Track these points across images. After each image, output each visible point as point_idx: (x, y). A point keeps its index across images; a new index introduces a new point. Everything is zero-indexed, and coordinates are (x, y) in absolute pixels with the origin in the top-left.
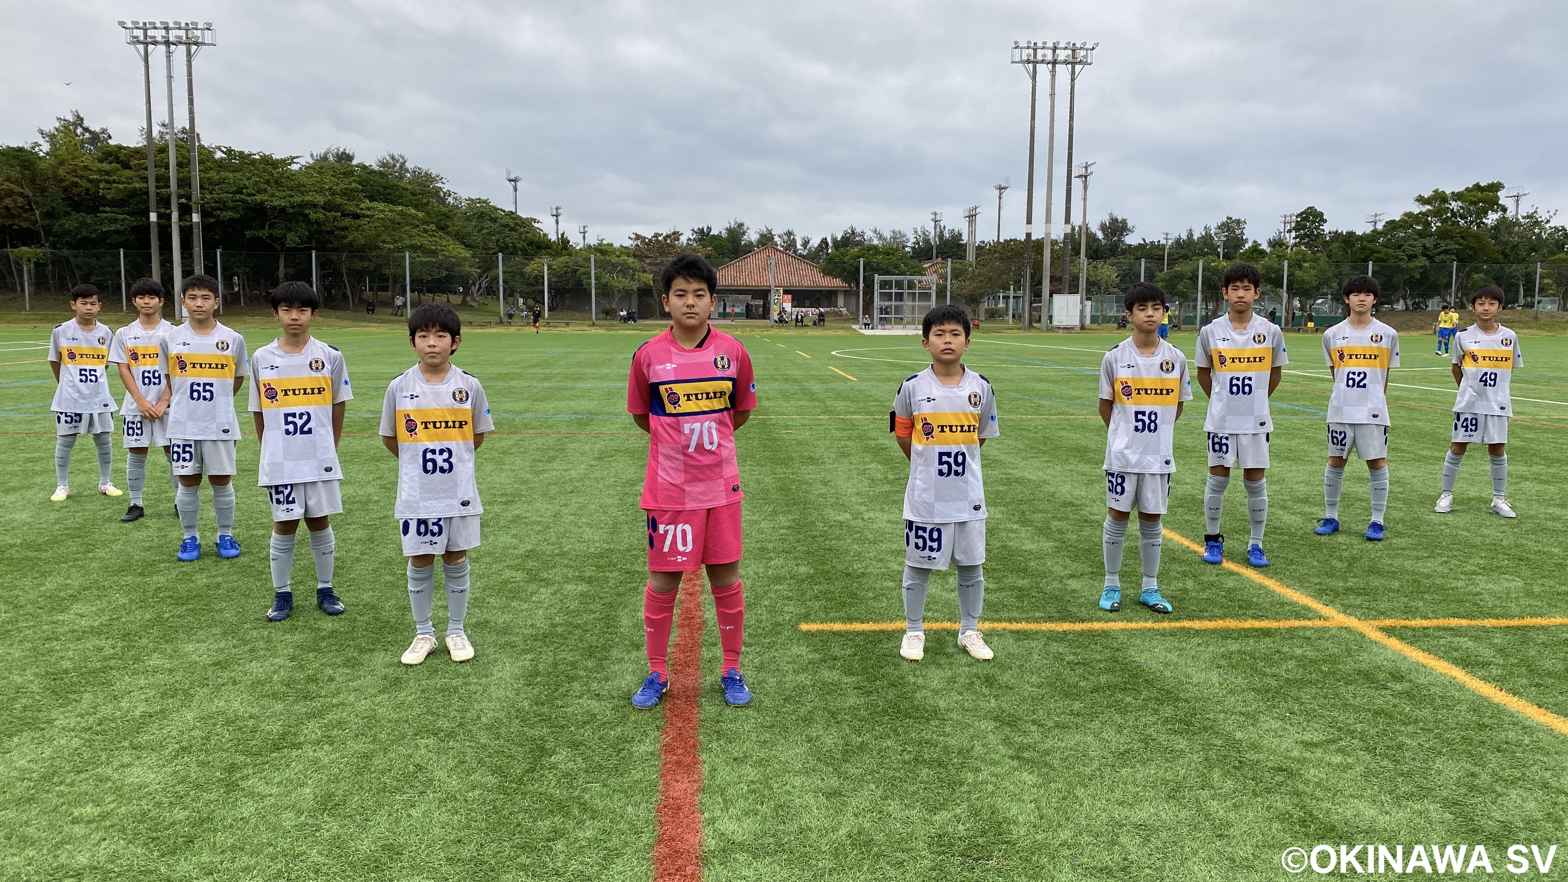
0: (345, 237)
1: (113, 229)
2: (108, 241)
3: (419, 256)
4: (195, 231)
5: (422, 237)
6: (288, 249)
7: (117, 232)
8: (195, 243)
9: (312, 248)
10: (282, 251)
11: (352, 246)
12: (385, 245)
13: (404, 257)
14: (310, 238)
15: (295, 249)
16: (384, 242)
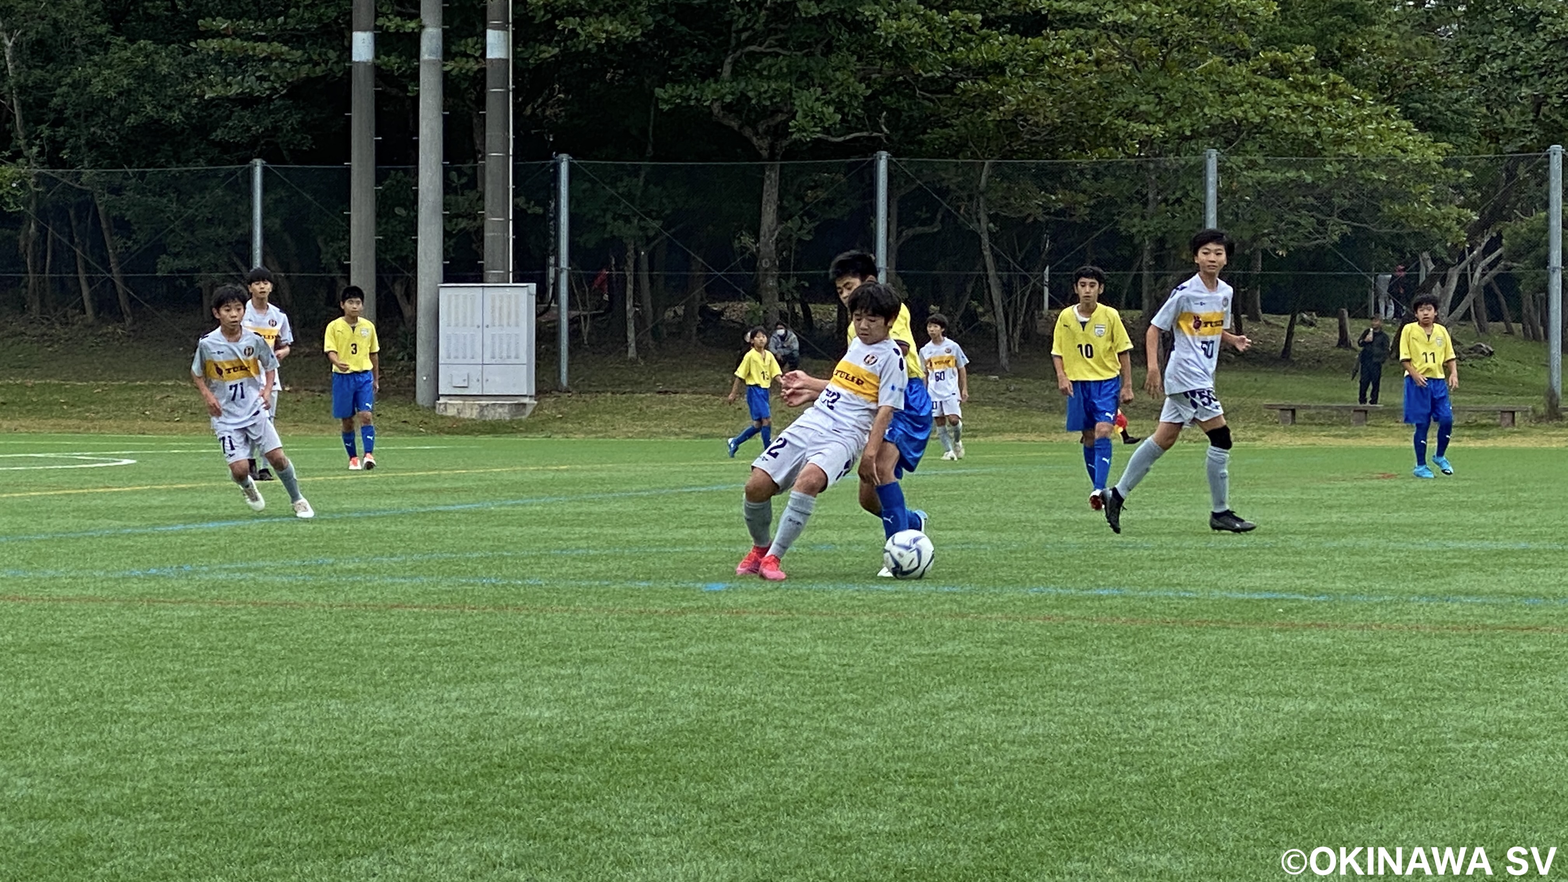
0: (991, 101)
1: (235, 90)
2: (219, 134)
3: (1252, 165)
4: (493, 90)
5: (1267, 92)
6: (795, 151)
7: (247, 101)
8: (493, 133)
9: (874, 146)
10: (772, 157)
11: (1014, 135)
12: (1134, 126)
13: (1199, 171)
14: (872, 104)
15: (818, 148)
16: (1130, 114)
